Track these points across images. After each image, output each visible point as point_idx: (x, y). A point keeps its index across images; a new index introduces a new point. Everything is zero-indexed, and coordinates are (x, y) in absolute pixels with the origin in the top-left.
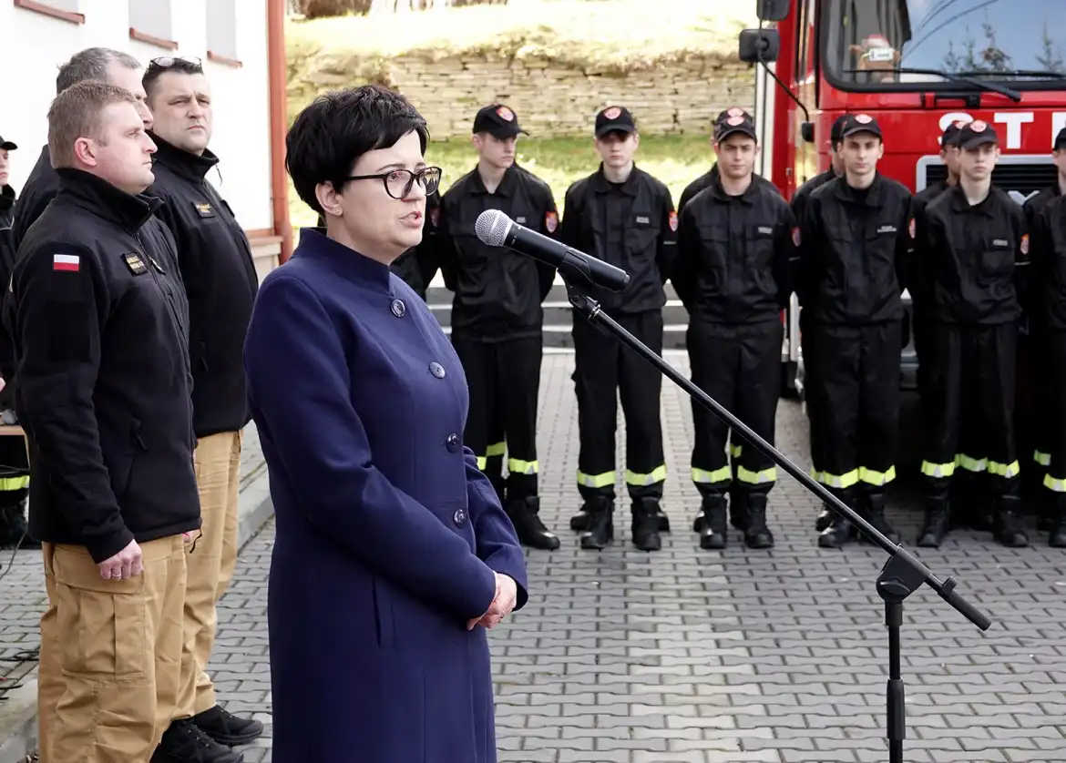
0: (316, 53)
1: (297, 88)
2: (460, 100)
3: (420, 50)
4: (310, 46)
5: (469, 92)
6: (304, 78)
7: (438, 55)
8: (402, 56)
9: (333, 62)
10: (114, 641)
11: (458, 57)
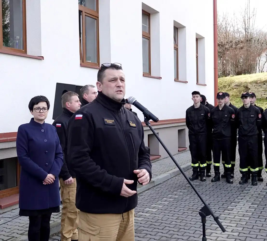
0: (234, 82)
1: (230, 89)
2: (263, 91)
3: (255, 81)
4: (233, 81)
5: (265, 89)
6: (231, 87)
7: (259, 82)
8: (251, 82)
9: (236, 84)
10: (69, 197)
11: (263, 82)
